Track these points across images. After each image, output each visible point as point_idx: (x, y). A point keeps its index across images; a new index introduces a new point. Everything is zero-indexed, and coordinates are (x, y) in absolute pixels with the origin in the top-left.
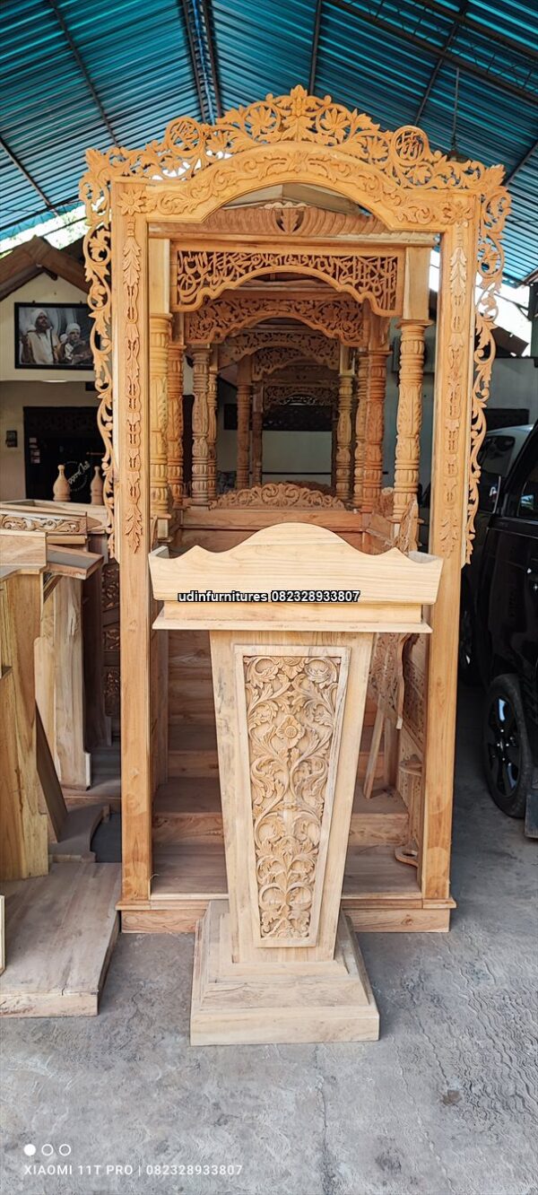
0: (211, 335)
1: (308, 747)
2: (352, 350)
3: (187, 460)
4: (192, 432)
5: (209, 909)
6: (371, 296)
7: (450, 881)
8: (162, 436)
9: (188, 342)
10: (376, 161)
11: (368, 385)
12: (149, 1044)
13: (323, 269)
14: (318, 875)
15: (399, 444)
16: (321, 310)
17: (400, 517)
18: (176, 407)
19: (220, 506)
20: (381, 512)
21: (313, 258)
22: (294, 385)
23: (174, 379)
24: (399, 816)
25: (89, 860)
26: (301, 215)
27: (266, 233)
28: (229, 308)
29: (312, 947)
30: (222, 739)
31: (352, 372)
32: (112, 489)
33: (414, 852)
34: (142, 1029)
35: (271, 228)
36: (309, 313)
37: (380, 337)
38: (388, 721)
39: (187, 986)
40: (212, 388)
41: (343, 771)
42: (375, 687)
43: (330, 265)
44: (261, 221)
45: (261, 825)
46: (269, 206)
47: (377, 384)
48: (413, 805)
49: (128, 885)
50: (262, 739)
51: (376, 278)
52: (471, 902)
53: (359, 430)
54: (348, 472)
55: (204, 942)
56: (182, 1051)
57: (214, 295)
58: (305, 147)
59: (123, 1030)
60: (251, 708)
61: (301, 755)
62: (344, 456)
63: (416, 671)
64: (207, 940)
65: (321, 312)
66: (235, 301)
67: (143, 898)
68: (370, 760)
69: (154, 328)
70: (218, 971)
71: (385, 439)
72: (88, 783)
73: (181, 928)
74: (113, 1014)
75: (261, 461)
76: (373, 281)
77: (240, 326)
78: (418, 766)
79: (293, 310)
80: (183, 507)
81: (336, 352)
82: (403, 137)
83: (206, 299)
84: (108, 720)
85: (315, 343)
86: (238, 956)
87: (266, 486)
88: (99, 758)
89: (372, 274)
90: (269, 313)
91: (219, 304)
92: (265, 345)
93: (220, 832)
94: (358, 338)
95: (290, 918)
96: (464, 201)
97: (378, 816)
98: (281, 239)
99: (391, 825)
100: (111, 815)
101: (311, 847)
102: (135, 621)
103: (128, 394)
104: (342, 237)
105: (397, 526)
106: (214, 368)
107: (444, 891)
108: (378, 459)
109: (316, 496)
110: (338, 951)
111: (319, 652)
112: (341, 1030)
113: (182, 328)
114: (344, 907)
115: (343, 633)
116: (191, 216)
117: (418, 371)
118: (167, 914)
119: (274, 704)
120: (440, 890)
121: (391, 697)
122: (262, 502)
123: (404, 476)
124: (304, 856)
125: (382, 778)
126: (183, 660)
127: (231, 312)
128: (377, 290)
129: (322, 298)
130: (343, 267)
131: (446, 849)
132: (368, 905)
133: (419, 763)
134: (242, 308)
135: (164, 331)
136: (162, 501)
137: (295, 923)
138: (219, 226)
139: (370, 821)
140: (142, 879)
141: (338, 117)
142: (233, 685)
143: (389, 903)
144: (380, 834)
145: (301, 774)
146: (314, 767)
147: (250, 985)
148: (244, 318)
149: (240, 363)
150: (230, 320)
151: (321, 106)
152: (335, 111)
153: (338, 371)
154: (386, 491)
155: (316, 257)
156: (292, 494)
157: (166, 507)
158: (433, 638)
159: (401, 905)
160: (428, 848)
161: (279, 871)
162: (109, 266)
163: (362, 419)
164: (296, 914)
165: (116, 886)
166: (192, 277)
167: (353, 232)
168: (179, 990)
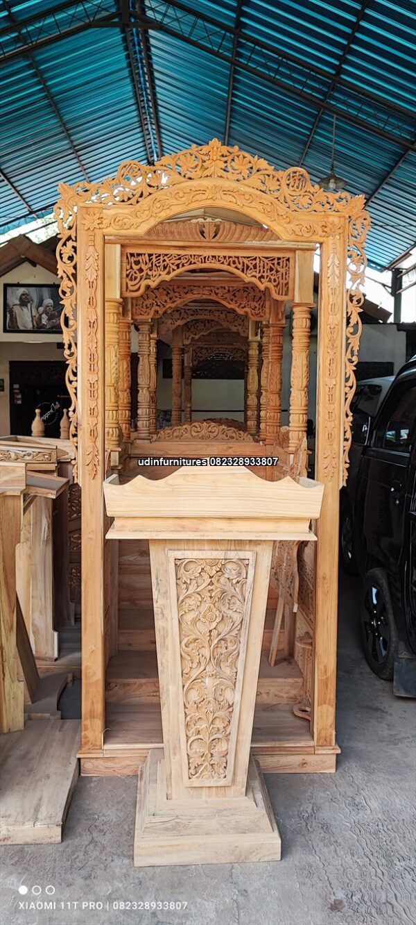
0: (152, 312)
1: (225, 629)
2: (257, 323)
3: (134, 405)
4: (138, 384)
5: (149, 756)
6: (271, 285)
7: (336, 731)
8: (115, 389)
9: (135, 317)
10: (272, 192)
11: (270, 349)
12: (102, 866)
13: (235, 266)
14: (233, 729)
15: (292, 394)
16: (234, 294)
17: (294, 449)
18: (125, 366)
19: (159, 440)
20: (280, 445)
21: (227, 258)
22: (216, 346)
23: (124, 345)
24: (296, 680)
25: (56, 717)
26: (218, 227)
27: (192, 240)
28: (165, 292)
29: (229, 786)
30: (159, 623)
31: (258, 338)
32: (77, 431)
33: (308, 709)
34: (96, 853)
35: (196, 236)
36: (225, 296)
37: (278, 314)
38: (287, 607)
39: (131, 819)
40: (153, 349)
41: (252, 648)
42: (277, 579)
43: (239, 263)
44: (188, 231)
45: (188, 690)
46: (194, 221)
47: (277, 348)
48: (307, 673)
49: (86, 737)
50: (189, 623)
51: (274, 272)
52: (352, 748)
53: (263, 382)
54: (256, 413)
55: (145, 783)
56: (127, 871)
57: (153, 285)
58: (220, 182)
59: (81, 855)
60: (181, 598)
61: (219, 635)
62: (252, 400)
63: (307, 567)
64: (147, 782)
65: (234, 295)
66: (169, 287)
67: (98, 748)
68: (274, 636)
69: (108, 309)
70: (155, 806)
71: (282, 390)
72: (56, 655)
73: (127, 772)
74: (73, 842)
75: (191, 403)
76: (272, 275)
77: (173, 305)
78: (310, 641)
79: (213, 294)
80: (130, 441)
81: (246, 323)
82: (291, 175)
83: (148, 287)
84: (72, 605)
85: (230, 316)
86: (171, 794)
87: (193, 425)
88: (66, 635)
89: (271, 269)
90: (196, 296)
91: (158, 289)
92: (194, 318)
93: (158, 694)
94: (262, 314)
95: (211, 763)
96: (336, 220)
97: (280, 680)
98: (203, 244)
99: (289, 688)
100: (73, 680)
101: (227, 707)
102: (92, 531)
103: (89, 360)
104: (248, 243)
105: (292, 456)
106: (154, 335)
107: (331, 740)
108: (278, 404)
109: (231, 431)
110: (249, 788)
111: (232, 555)
112: (251, 853)
113: (130, 307)
114: (254, 753)
115: (250, 541)
116: (135, 231)
117: (306, 341)
118: (116, 761)
119: (198, 596)
120: (328, 739)
121: (289, 588)
122: (191, 437)
123: (297, 419)
124: (222, 713)
125: (283, 650)
126: (130, 559)
127: (167, 295)
128: (275, 281)
129: (235, 285)
130: (249, 265)
131: (332, 706)
132: (273, 751)
133: (310, 638)
134: (175, 292)
135: (116, 311)
136: (114, 438)
137: (216, 767)
138: (158, 234)
139: (273, 684)
140: (97, 733)
141: (244, 160)
142: (167, 581)
143: (288, 749)
144: (281, 694)
145: (219, 650)
146: (229, 644)
147: (180, 817)
148: (176, 299)
149: (175, 331)
150: (166, 301)
151: (231, 153)
152: (241, 156)
153: (248, 337)
154: (284, 429)
155: (229, 257)
156: (213, 430)
157: (117, 443)
158: (319, 543)
159: (299, 751)
160: (318, 706)
161: (202, 725)
162: (75, 267)
163: (265, 375)
164: (216, 760)
165: (77, 738)
166: (137, 272)
167: (257, 239)
168: (125, 822)
